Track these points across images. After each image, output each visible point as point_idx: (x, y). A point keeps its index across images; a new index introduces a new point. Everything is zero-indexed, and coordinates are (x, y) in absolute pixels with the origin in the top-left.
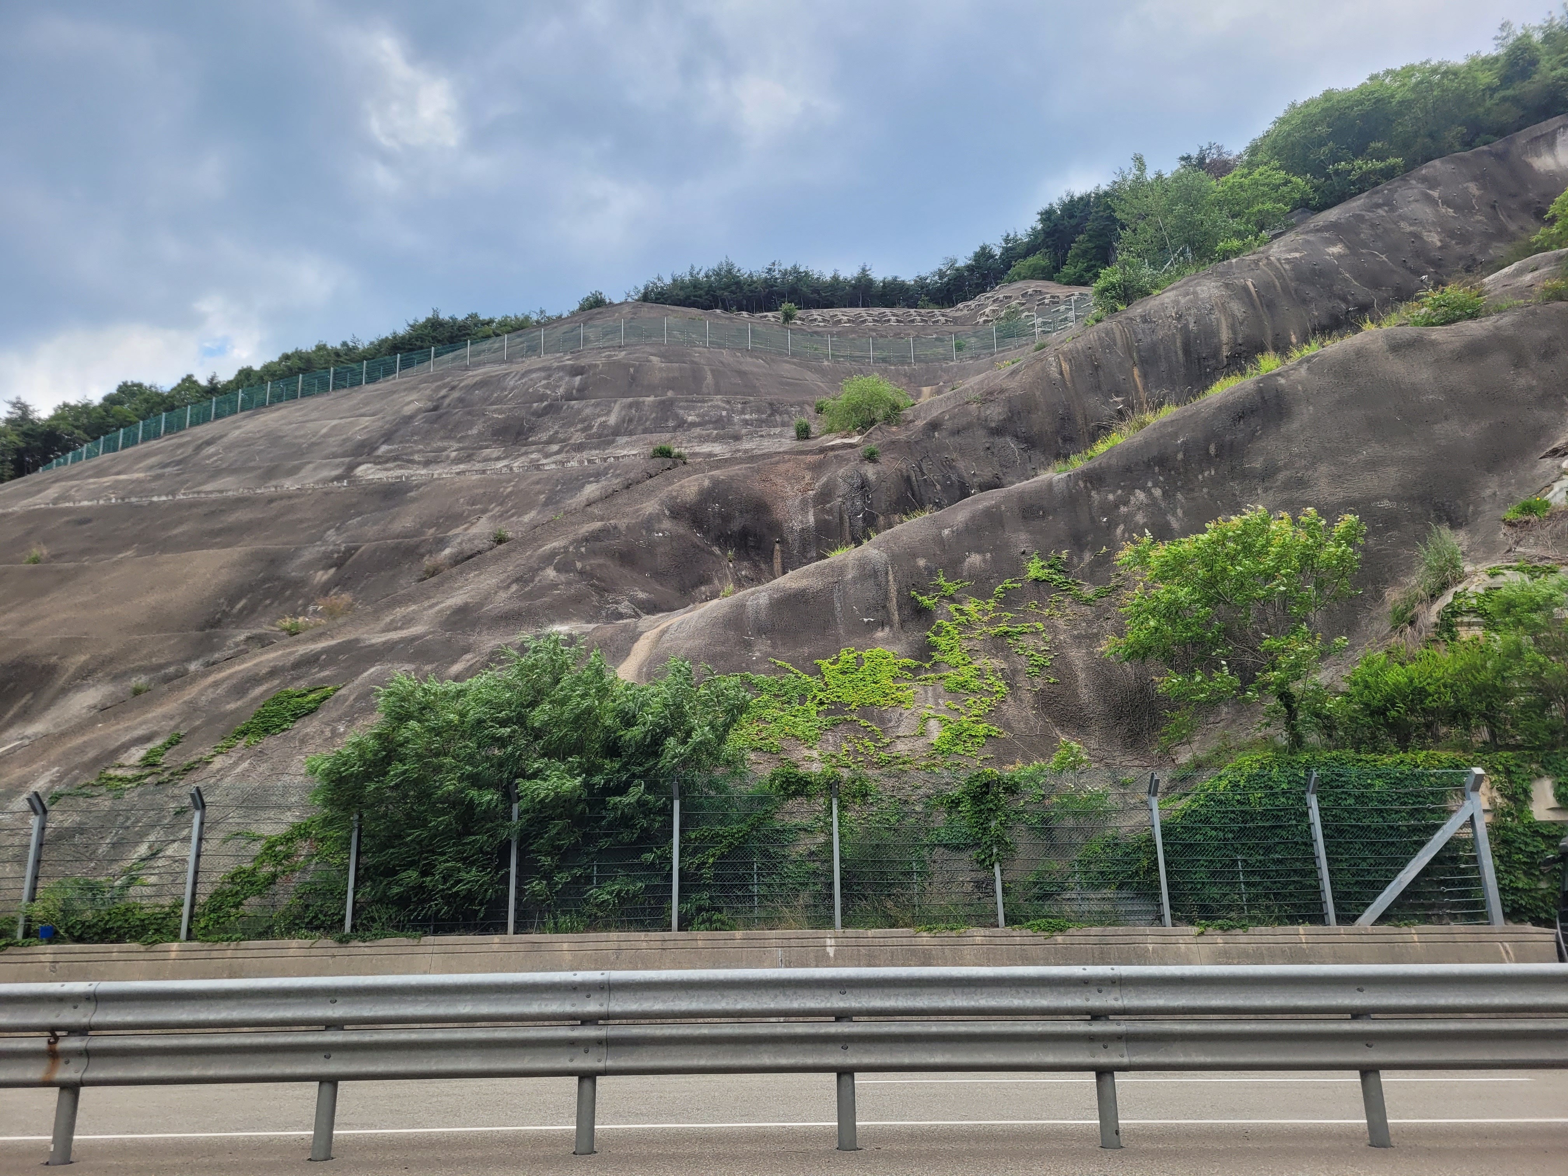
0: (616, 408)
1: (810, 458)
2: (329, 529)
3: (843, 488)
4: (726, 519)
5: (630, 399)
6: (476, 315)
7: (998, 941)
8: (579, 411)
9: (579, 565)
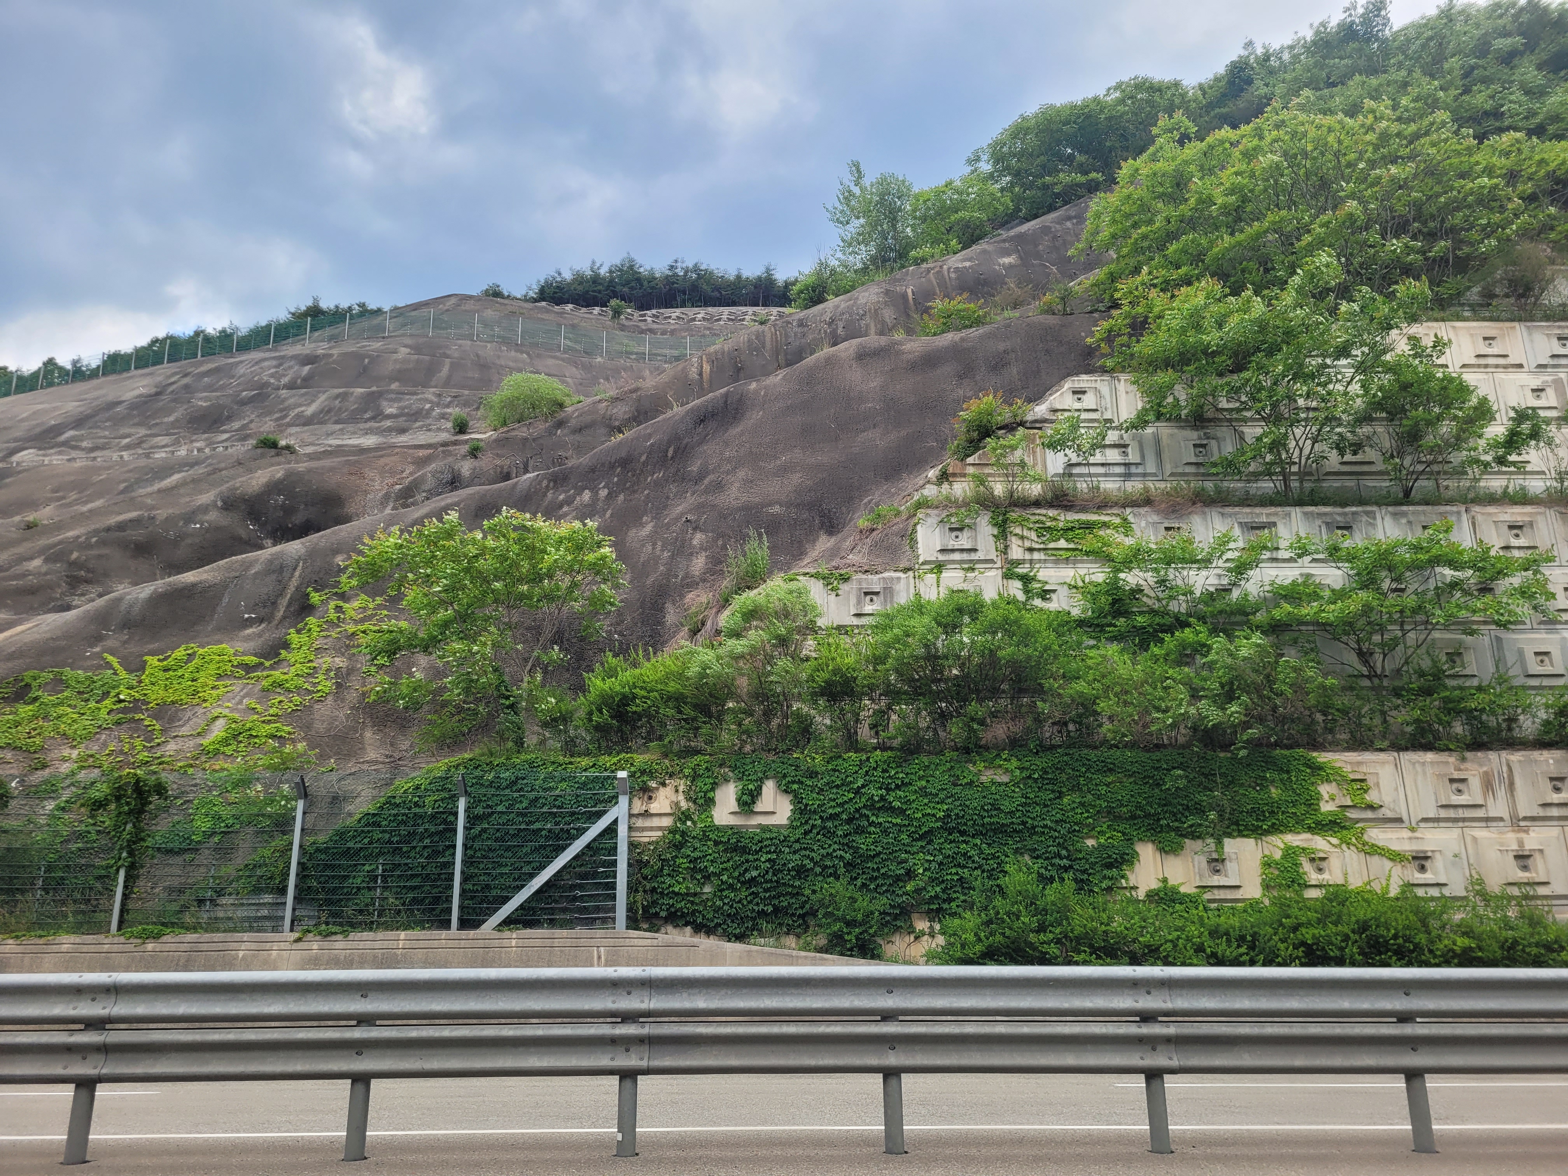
1: (422, 453)
5: (341, 390)
9: (75, 555)
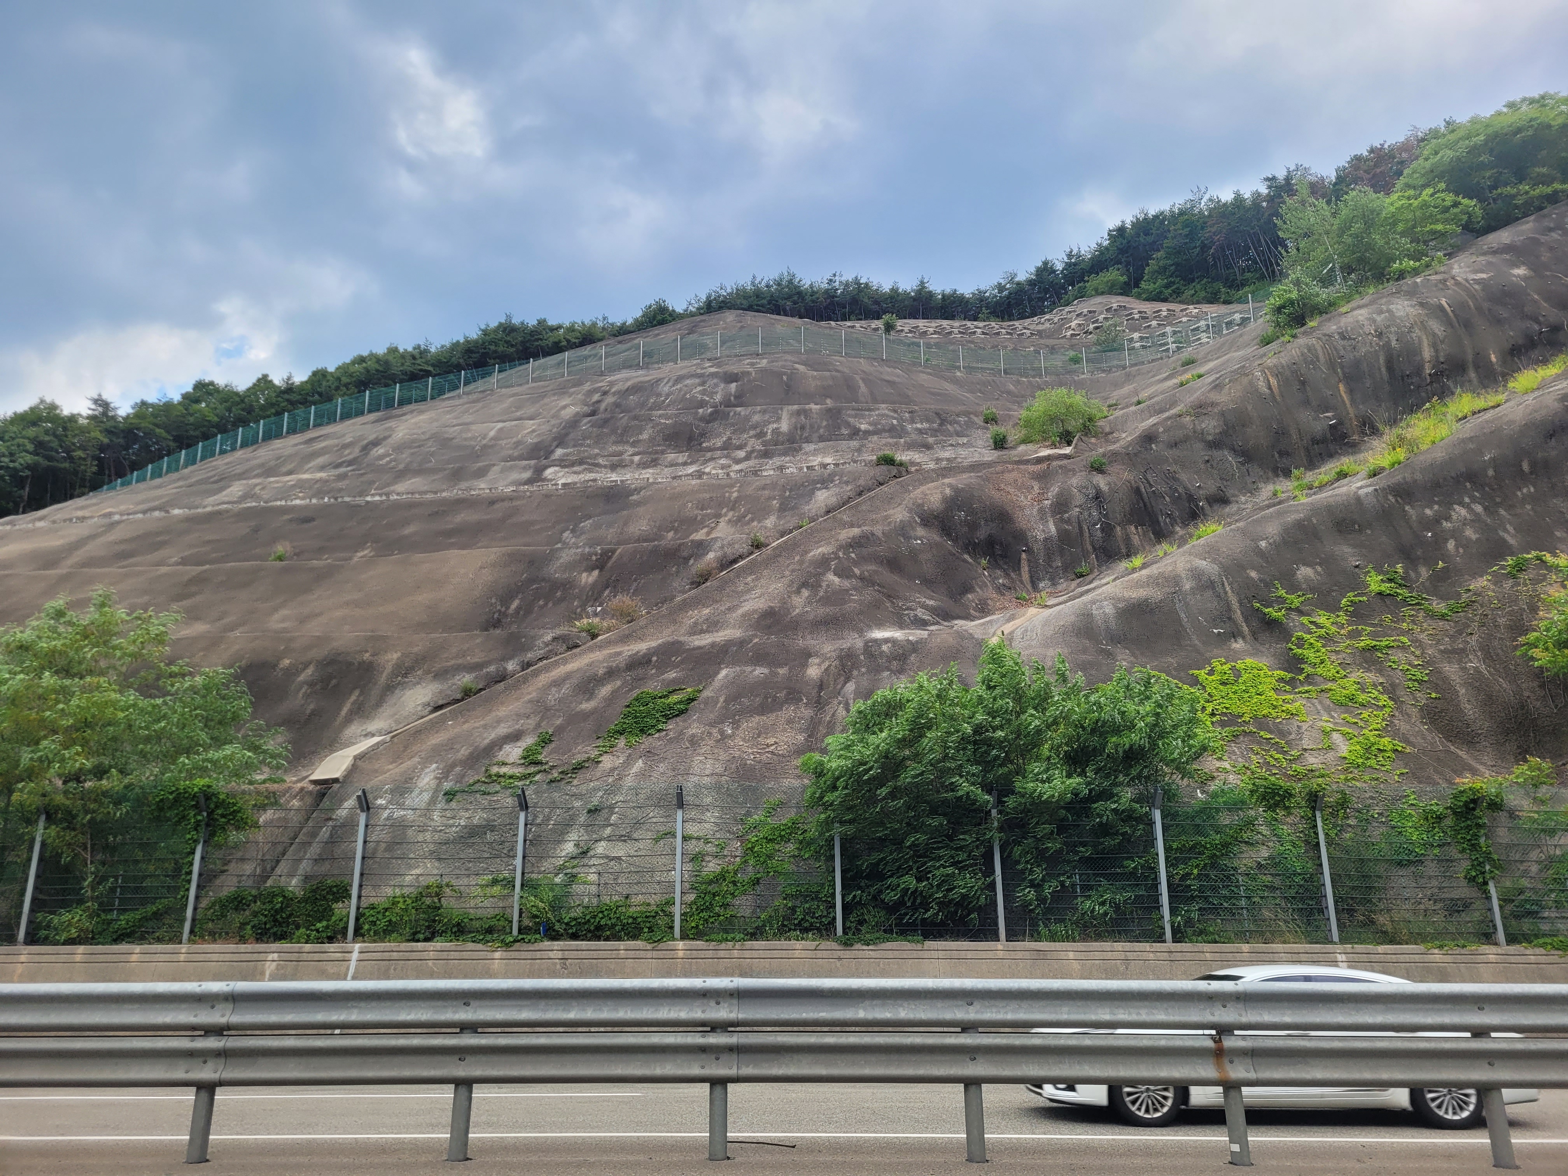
0: (785, 415)
2: (564, 531)
3: (1079, 499)
4: (973, 526)
5: (795, 407)
6: (545, 320)
7: (1512, 959)
8: (747, 418)
9: (857, 571)
